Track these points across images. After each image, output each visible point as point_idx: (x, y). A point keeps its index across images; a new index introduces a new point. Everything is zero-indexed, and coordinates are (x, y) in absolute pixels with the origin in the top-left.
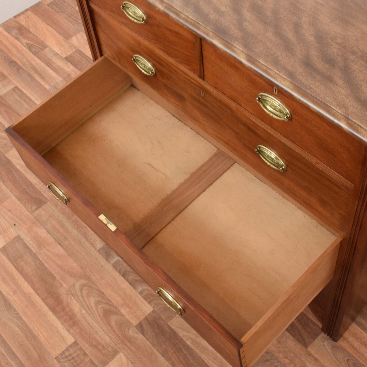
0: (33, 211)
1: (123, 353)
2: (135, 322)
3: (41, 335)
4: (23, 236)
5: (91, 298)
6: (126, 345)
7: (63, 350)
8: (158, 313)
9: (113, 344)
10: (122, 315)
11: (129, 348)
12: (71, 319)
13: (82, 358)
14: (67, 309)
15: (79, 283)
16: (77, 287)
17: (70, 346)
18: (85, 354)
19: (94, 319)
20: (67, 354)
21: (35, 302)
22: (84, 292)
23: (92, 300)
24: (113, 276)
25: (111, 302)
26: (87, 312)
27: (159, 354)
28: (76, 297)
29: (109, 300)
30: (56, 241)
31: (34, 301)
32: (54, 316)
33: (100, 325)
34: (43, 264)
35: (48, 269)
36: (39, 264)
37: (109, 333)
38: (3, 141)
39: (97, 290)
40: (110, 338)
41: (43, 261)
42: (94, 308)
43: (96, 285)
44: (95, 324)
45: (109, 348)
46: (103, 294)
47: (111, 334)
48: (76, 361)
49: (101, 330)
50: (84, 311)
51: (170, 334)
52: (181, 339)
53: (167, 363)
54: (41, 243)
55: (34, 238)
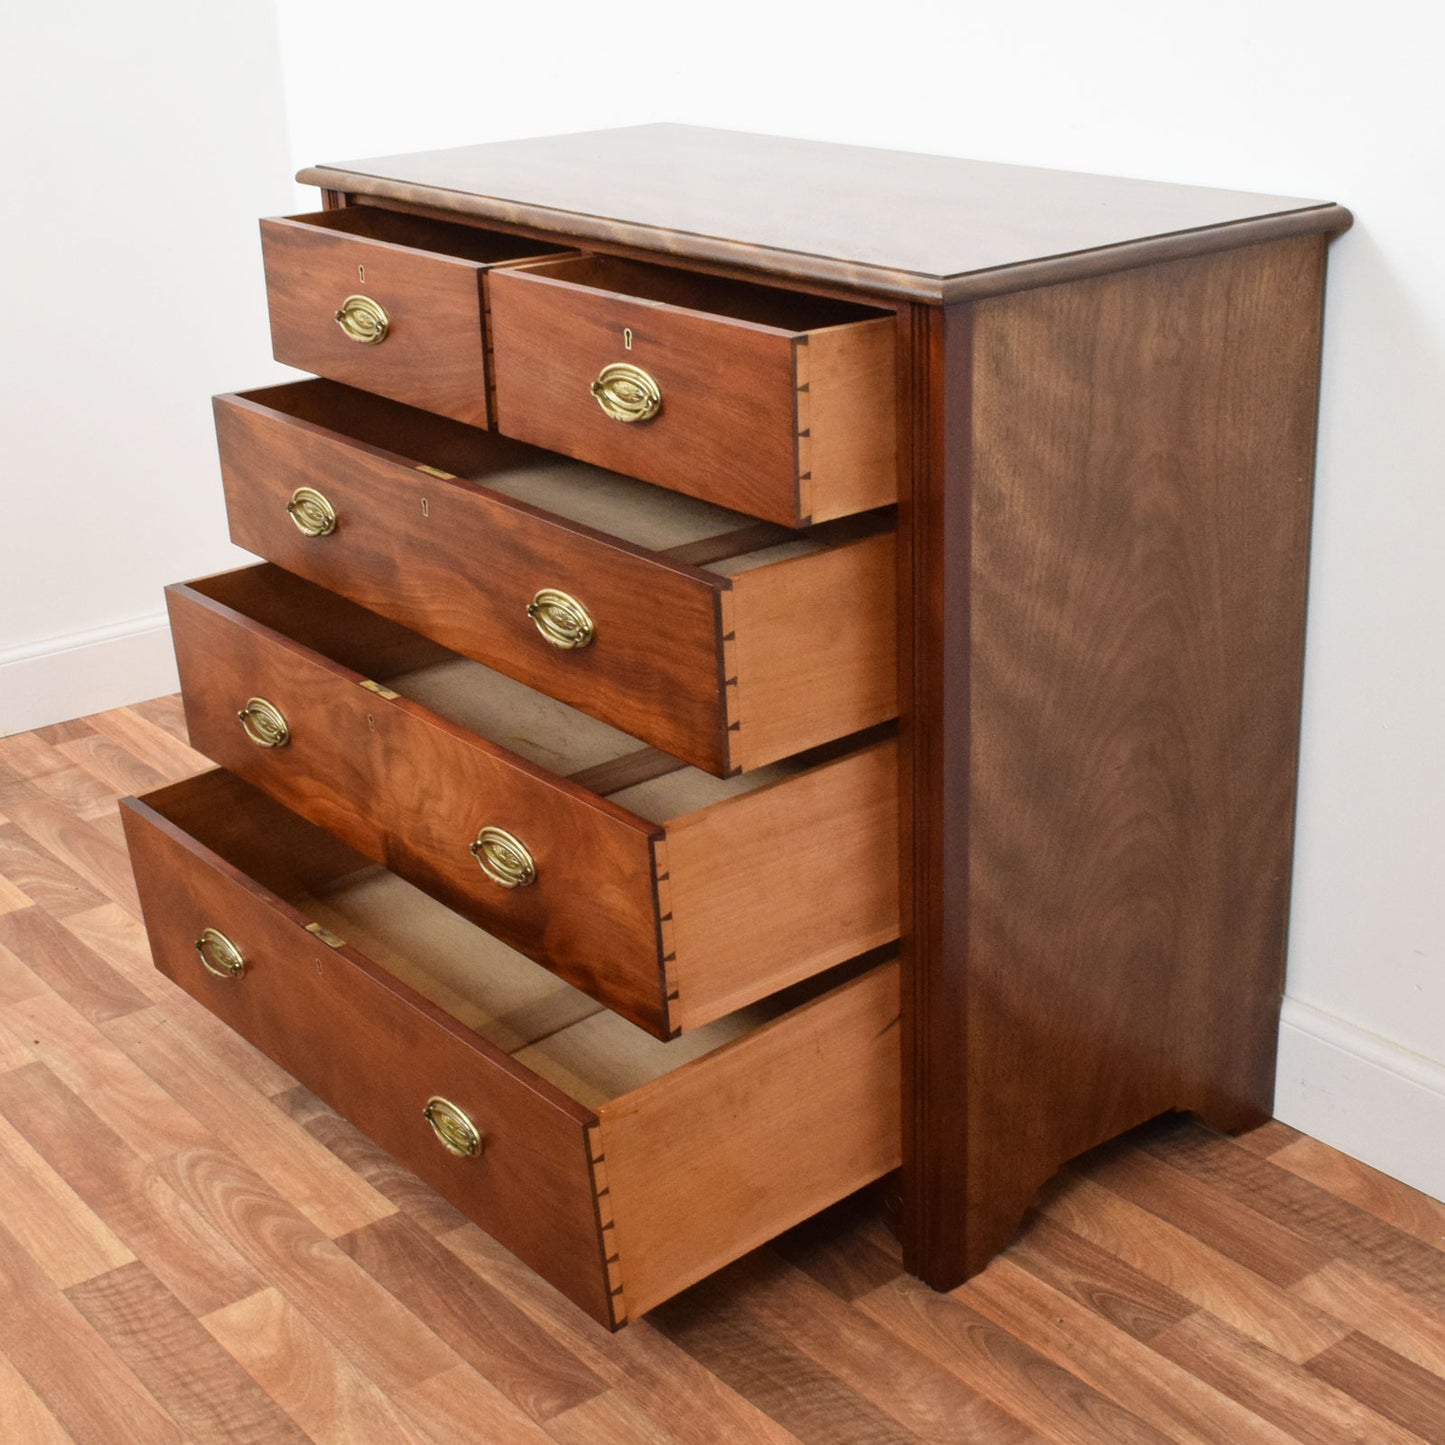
0: (99, 1020)
1: (277, 1287)
2: (334, 1231)
3: (35, 1245)
4: (53, 1062)
5: (215, 1183)
6: (293, 1274)
7: (92, 1277)
8: (414, 1217)
9: (254, 1270)
10: (300, 1217)
11: (299, 1280)
12: (140, 1217)
13: (147, 1294)
14: (136, 1201)
15: (189, 1154)
16: (183, 1160)
17: (120, 1270)
18: (159, 1286)
19: (211, 1221)
20: (103, 1283)
21: (41, 1184)
22: (200, 1172)
23: (218, 1188)
24: (299, 1146)
25: (277, 1193)
26: (194, 1207)
27: (387, 1295)
28: (170, 1179)
29: (270, 1189)
30: (148, 1074)
31: (40, 1182)
32: (91, 1212)
33: (226, 1234)
34: (94, 1116)
35: (105, 1125)
36: (84, 1114)
37: (247, 1250)
38: (62, 896)
39: (240, 1168)
40: (247, 1258)
41: (96, 1111)
42: (219, 1202)
43: (241, 1160)
44: (212, 1231)
45: (238, 1279)
46: (257, 1175)
47: (251, 1251)
48: (125, 1299)
49: (225, 1243)
50: (184, 1206)
51: (435, 1259)
52: (468, 1269)
53: (408, 1312)
54: (99, 1077)
55: (87, 1068)
